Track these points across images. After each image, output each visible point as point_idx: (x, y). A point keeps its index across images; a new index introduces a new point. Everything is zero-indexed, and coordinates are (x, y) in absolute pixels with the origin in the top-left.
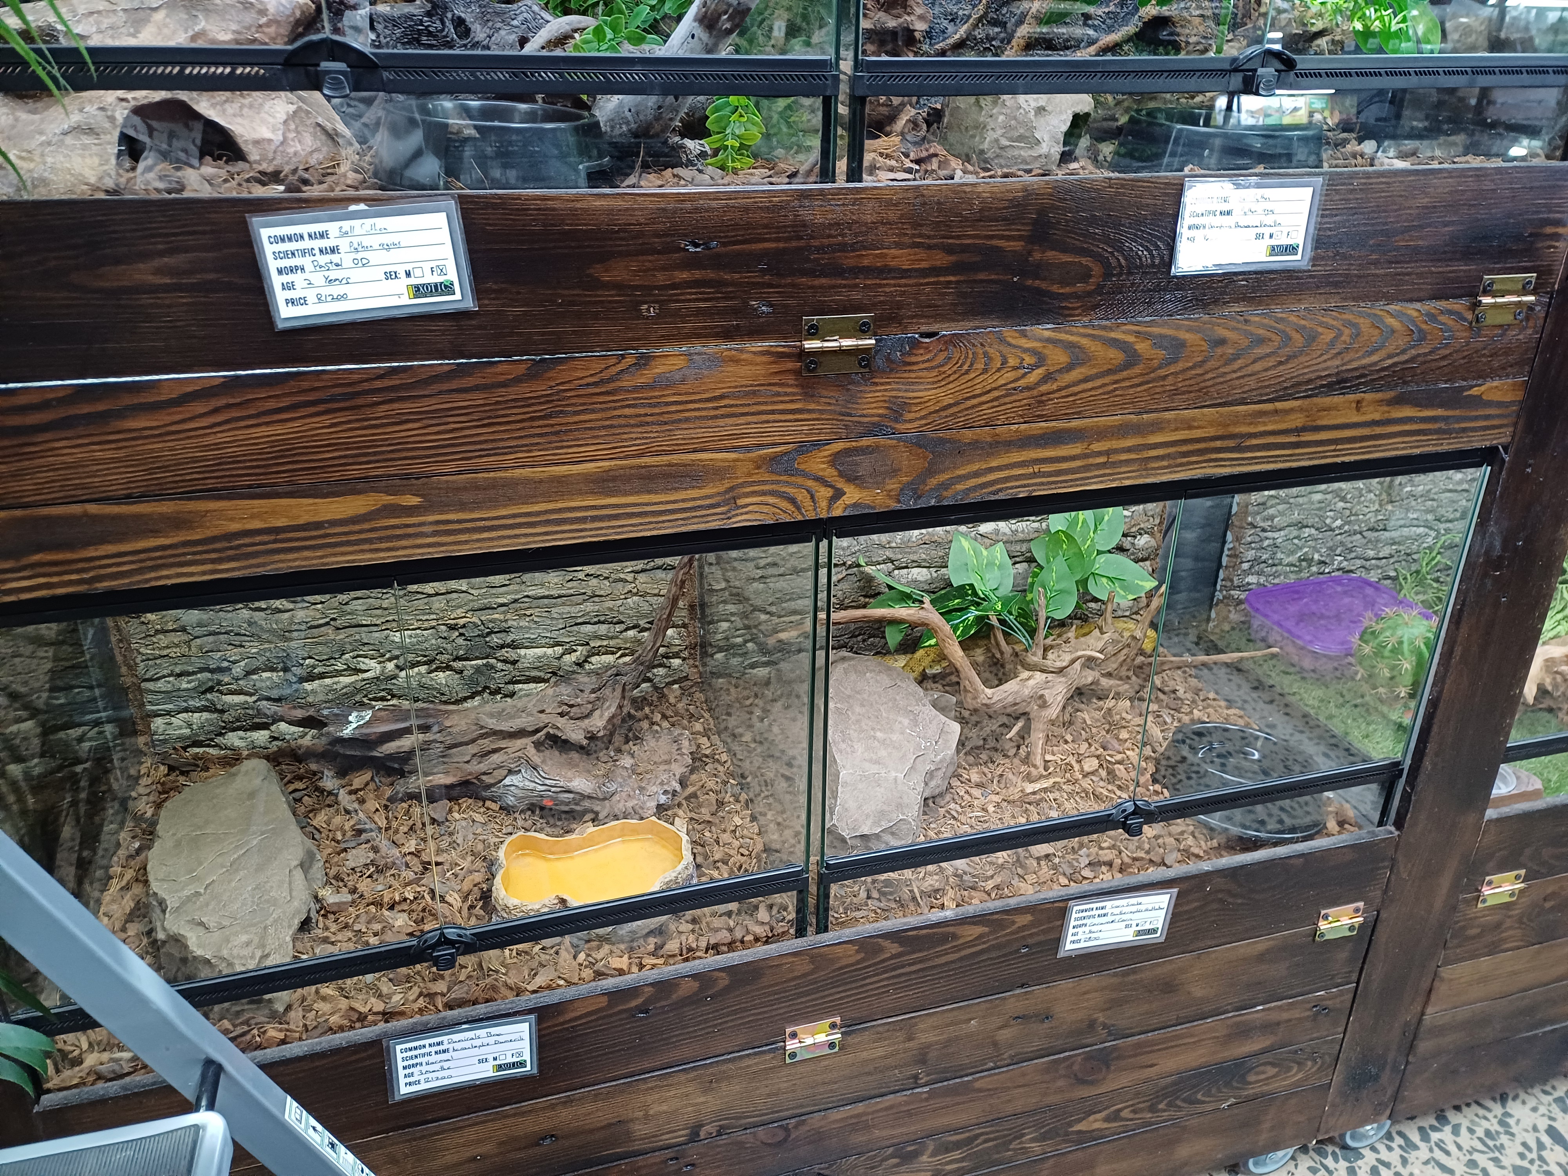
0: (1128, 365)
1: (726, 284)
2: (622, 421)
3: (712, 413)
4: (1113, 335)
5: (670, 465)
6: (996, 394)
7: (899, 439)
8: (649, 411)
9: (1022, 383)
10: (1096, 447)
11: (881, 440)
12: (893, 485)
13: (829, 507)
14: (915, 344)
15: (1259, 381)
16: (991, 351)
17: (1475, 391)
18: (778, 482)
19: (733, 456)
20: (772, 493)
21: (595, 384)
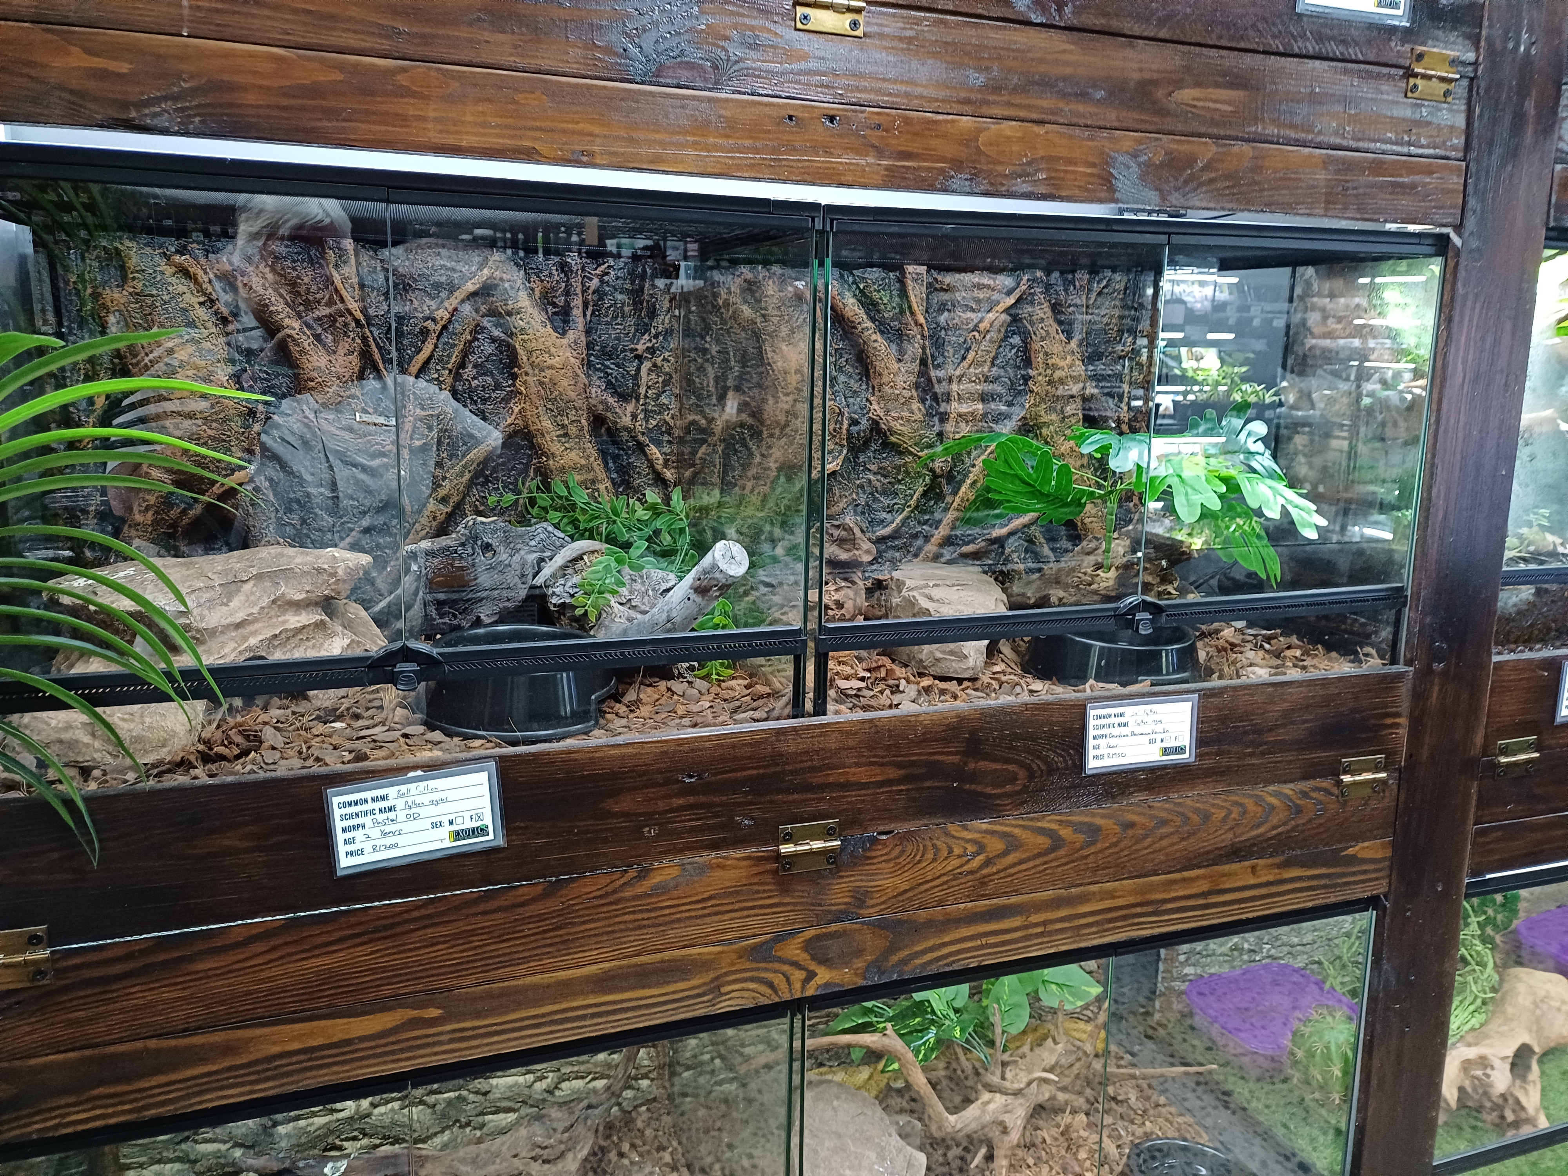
0: (1053, 849)
1: (713, 805)
2: (622, 927)
3: (700, 913)
4: (1039, 824)
5: (663, 961)
6: (945, 878)
7: (863, 923)
8: (646, 915)
9: (966, 868)
10: (1034, 919)
11: (847, 925)
12: (860, 964)
13: (803, 988)
14: (874, 841)
15: (1167, 855)
16: (938, 843)
17: (1350, 851)
18: (758, 969)
19: (718, 949)
20: (752, 980)
21: (601, 897)
